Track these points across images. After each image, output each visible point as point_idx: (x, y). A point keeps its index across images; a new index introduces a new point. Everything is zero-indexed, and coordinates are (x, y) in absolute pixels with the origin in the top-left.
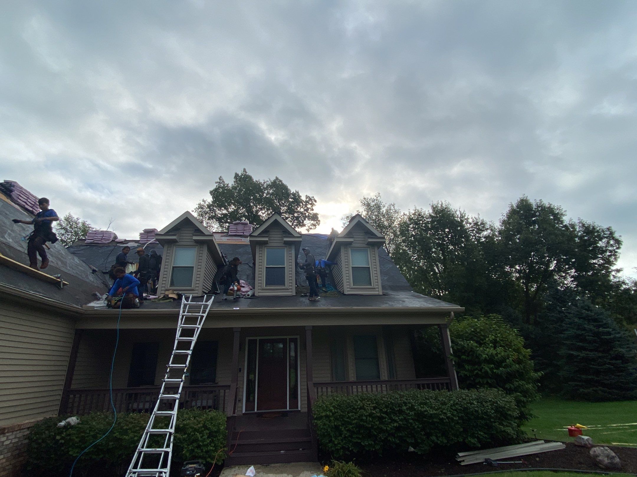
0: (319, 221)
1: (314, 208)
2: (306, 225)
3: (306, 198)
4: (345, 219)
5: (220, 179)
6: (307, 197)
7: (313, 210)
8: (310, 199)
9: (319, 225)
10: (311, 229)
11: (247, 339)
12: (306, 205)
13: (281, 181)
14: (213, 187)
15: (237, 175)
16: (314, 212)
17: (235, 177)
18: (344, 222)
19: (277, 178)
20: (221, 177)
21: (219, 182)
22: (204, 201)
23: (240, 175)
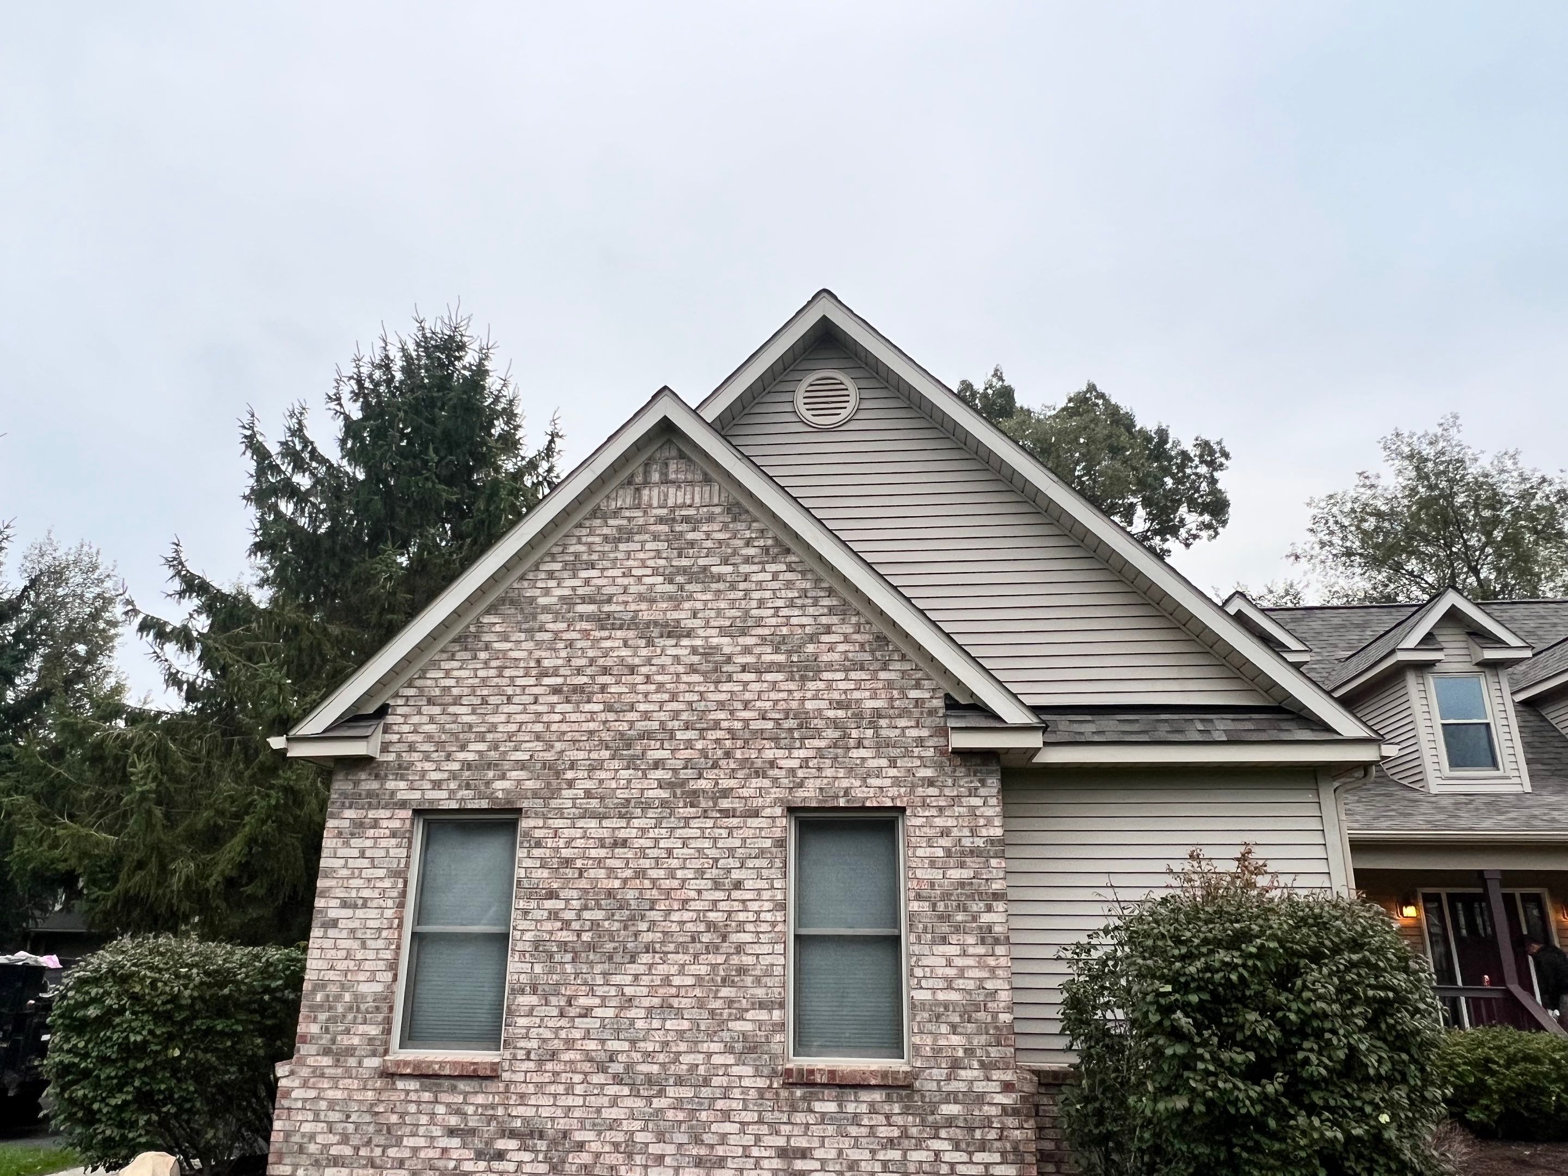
1: (1218, 475)
3: (1195, 446)
6: (1199, 442)
7: (1213, 481)
8: (1208, 450)
10: (1197, 537)
16: (1219, 487)
19: (1091, 388)
23: (981, 389)
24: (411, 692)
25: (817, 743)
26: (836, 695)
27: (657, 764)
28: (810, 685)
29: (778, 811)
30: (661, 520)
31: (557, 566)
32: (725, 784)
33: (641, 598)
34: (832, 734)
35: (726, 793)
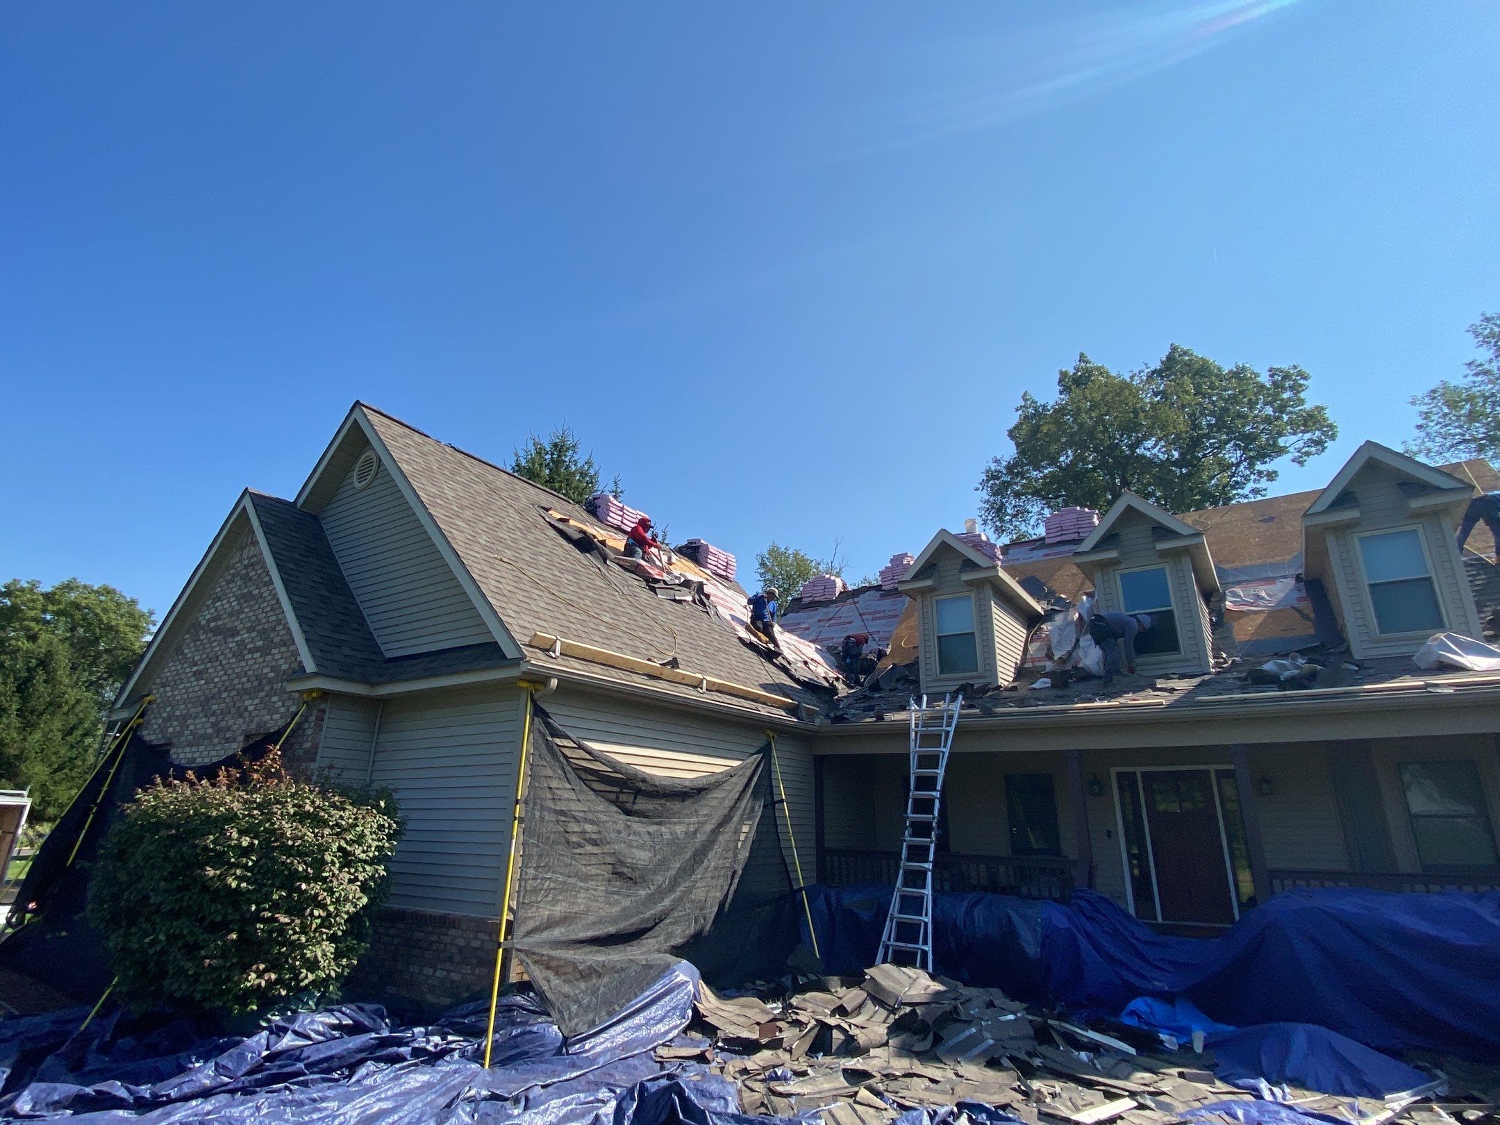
0: (1331, 426)
1: (1302, 395)
2: (1291, 449)
3: (1272, 376)
4: (1427, 400)
5: (1026, 400)
6: (1273, 372)
7: (1302, 402)
8: (1287, 376)
9: (1333, 437)
10: (1308, 454)
11: (1113, 771)
12: (1276, 397)
13: (1185, 353)
14: (1014, 419)
15: (1063, 375)
16: (1308, 406)
17: (1060, 382)
18: (1424, 408)
19: (1174, 349)
20: (1025, 394)
21: (1025, 406)
22: (997, 461)
23: (1071, 372)
24: (158, 681)
25: (263, 694)
26: (274, 664)
27: (214, 714)
28: (269, 658)
29: (242, 738)
30: (246, 567)
31: (210, 602)
32: (231, 722)
33: (230, 615)
34: (267, 688)
35: (228, 729)
